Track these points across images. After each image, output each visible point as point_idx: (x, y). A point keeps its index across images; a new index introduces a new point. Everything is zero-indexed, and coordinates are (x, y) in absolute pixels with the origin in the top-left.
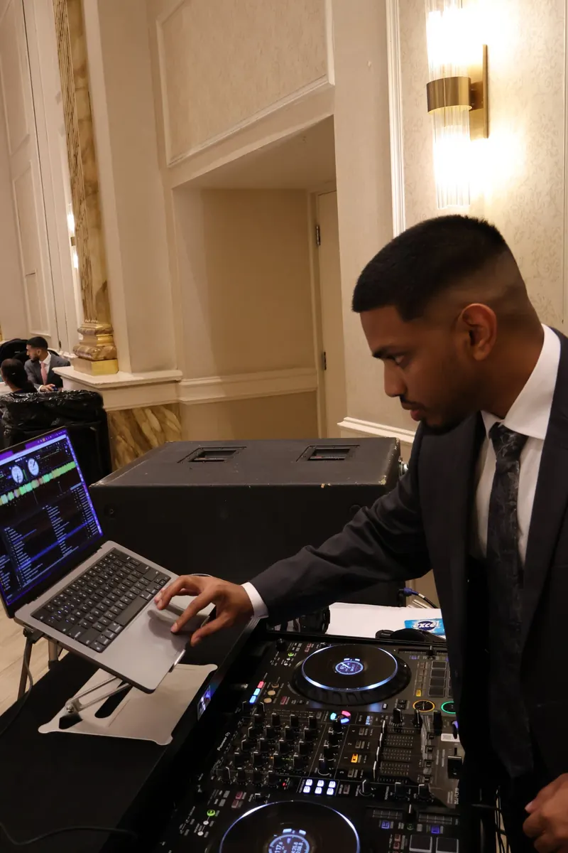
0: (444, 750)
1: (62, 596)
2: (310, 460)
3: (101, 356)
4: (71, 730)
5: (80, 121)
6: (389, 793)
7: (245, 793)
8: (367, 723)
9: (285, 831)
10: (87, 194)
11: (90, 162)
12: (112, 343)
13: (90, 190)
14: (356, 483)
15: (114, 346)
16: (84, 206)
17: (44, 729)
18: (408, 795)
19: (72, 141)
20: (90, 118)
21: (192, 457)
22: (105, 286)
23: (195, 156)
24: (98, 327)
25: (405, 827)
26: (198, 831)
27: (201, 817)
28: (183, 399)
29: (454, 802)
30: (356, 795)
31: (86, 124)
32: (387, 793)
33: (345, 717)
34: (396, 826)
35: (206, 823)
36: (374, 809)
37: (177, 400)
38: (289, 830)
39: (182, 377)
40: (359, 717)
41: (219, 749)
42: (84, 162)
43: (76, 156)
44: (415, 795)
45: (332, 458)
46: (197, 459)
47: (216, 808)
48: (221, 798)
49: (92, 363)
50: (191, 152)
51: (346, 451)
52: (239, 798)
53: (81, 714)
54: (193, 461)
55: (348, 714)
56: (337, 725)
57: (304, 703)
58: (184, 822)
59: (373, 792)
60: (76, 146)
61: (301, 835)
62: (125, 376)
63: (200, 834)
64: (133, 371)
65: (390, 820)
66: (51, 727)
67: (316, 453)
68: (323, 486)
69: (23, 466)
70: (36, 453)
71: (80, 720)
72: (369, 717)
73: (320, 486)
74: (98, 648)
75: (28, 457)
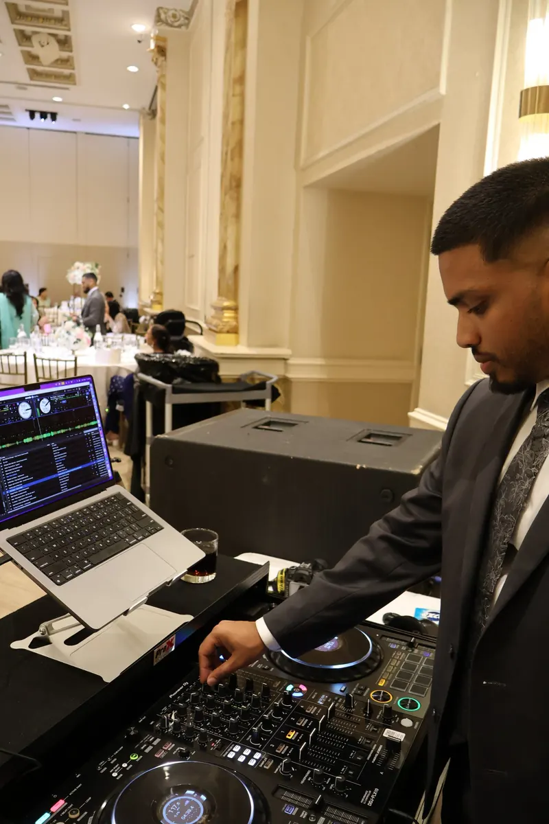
0: (381, 746)
1: (46, 527)
2: (360, 441)
3: (226, 329)
4: (38, 651)
5: (233, 123)
6: (307, 778)
7: (174, 745)
8: (319, 702)
9: (188, 792)
10: (231, 188)
11: (236, 160)
12: (236, 318)
13: (234, 184)
14: (390, 469)
15: (237, 322)
16: (228, 197)
17: (16, 645)
18: (325, 784)
19: (225, 141)
20: (242, 122)
21: (256, 425)
22: (236, 269)
23: (323, 158)
24: (226, 304)
25: (308, 816)
26: (113, 772)
27: (124, 757)
28: (290, 375)
29: (367, 802)
30: (275, 772)
31: (237, 126)
32: (306, 776)
33: (301, 691)
34: (299, 813)
35: (125, 765)
36: (286, 790)
37: (284, 376)
38: (192, 792)
39: (291, 356)
40: (314, 694)
41: (170, 696)
42: (232, 159)
43: (226, 154)
44: (332, 785)
45: (382, 442)
46: (261, 427)
47: (140, 752)
48: (149, 744)
49: (216, 334)
50: (321, 154)
51: (398, 438)
52: (166, 748)
53: (52, 638)
54: (256, 428)
55: (304, 689)
56: (288, 698)
57: (269, 669)
58: (106, 759)
59: (292, 773)
60: (227, 145)
61: (201, 800)
62: (242, 350)
63: (115, 775)
64: (249, 345)
65: (296, 806)
66: (22, 644)
67: (369, 436)
68: (358, 467)
69: (34, 404)
70: (51, 394)
71: (51, 643)
72: (323, 696)
73: (355, 467)
74: (58, 581)
75: (42, 396)
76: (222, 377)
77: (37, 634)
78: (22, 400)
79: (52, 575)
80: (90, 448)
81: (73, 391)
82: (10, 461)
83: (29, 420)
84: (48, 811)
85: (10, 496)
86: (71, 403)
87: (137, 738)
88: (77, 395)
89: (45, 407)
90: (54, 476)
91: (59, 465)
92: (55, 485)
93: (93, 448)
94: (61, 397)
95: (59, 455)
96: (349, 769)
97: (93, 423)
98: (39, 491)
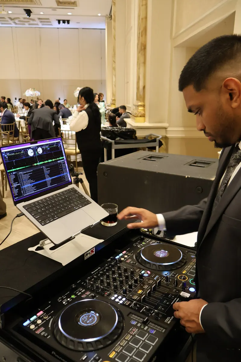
0: (179, 299)
1: (40, 201)
2: (191, 165)
3: (140, 115)
4: (39, 252)
5: (142, 19)
6: (143, 310)
7: (90, 293)
8: (155, 279)
9: (92, 312)
10: (141, 50)
11: (144, 36)
12: (144, 110)
13: (143, 48)
14: (201, 178)
15: (145, 112)
16: (140, 54)
17: (30, 249)
18: (150, 313)
19: (139, 28)
20: (146, 18)
21: (145, 158)
22: (144, 87)
23: (183, 33)
24: (140, 104)
25: (141, 326)
26: (64, 302)
27: (69, 296)
28: (168, 136)
29: (168, 322)
30: (130, 307)
31: (144, 20)
32: (143, 309)
33: (148, 273)
34: (137, 324)
35: (69, 299)
36: (133, 314)
37: (165, 136)
38: (93, 312)
39: (169, 127)
40: (153, 275)
41: (92, 273)
42: (142, 36)
43: (139, 34)
44: (153, 314)
45: (201, 166)
46: (147, 159)
47: (76, 295)
48: (80, 291)
49: (135, 118)
50: (181, 32)
51: (209, 164)
52: (86, 294)
53: (44, 247)
54: (145, 159)
55: (149, 273)
56: (141, 276)
57: (135, 264)
58: (62, 297)
59: (137, 307)
60: (140, 29)
61: (96, 316)
62: (147, 124)
63: (64, 303)
64: (150, 122)
65: (136, 321)
66: (32, 249)
67: (195, 163)
68: (186, 177)
69: (35, 150)
70: (43, 145)
71: (44, 249)
72: (157, 276)
73: (185, 177)
74: (43, 224)
75: (38, 147)
76: (137, 137)
77: (39, 245)
78: (29, 148)
79: (40, 222)
80: (61, 169)
81: (53, 144)
82: (24, 174)
83: (33, 157)
84: (36, 315)
85: (25, 188)
86: (51, 149)
87: (76, 289)
88: (55, 146)
89: (40, 151)
90: (45, 180)
91: (46, 176)
92: (45, 184)
93: (62, 168)
94: (47, 147)
95: (46, 172)
96: (162, 308)
97: (61, 158)
98: (38, 187)
